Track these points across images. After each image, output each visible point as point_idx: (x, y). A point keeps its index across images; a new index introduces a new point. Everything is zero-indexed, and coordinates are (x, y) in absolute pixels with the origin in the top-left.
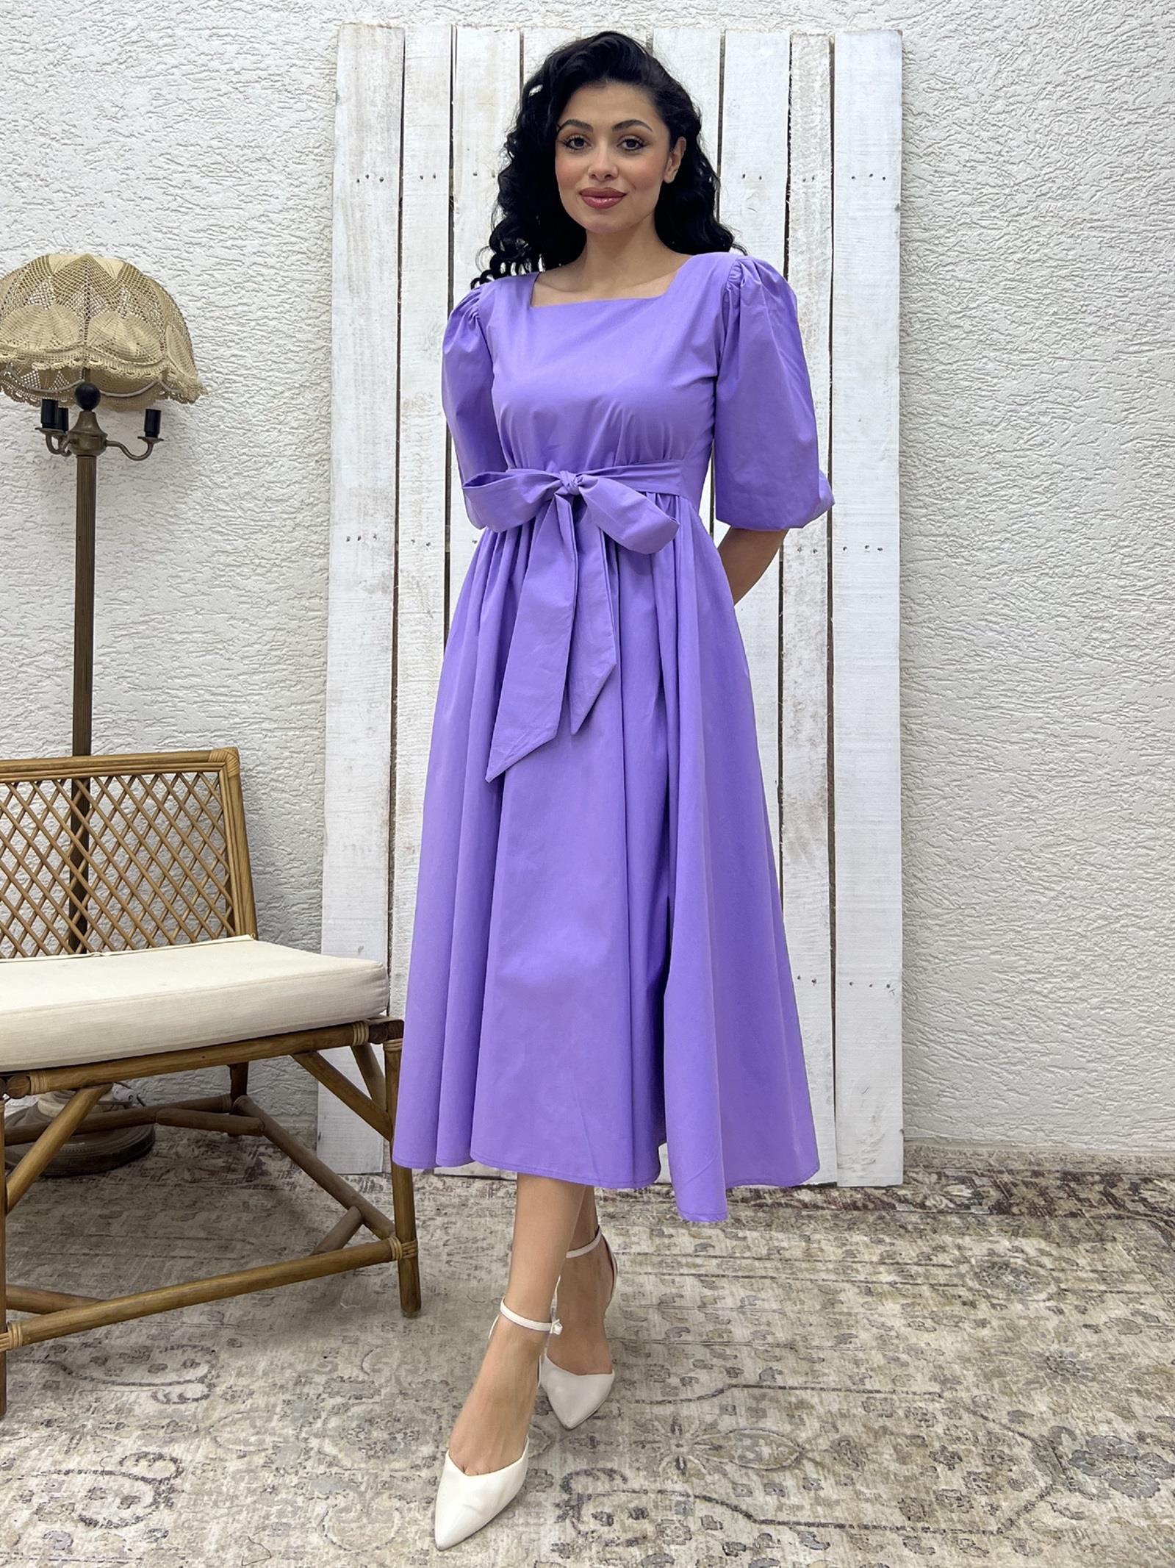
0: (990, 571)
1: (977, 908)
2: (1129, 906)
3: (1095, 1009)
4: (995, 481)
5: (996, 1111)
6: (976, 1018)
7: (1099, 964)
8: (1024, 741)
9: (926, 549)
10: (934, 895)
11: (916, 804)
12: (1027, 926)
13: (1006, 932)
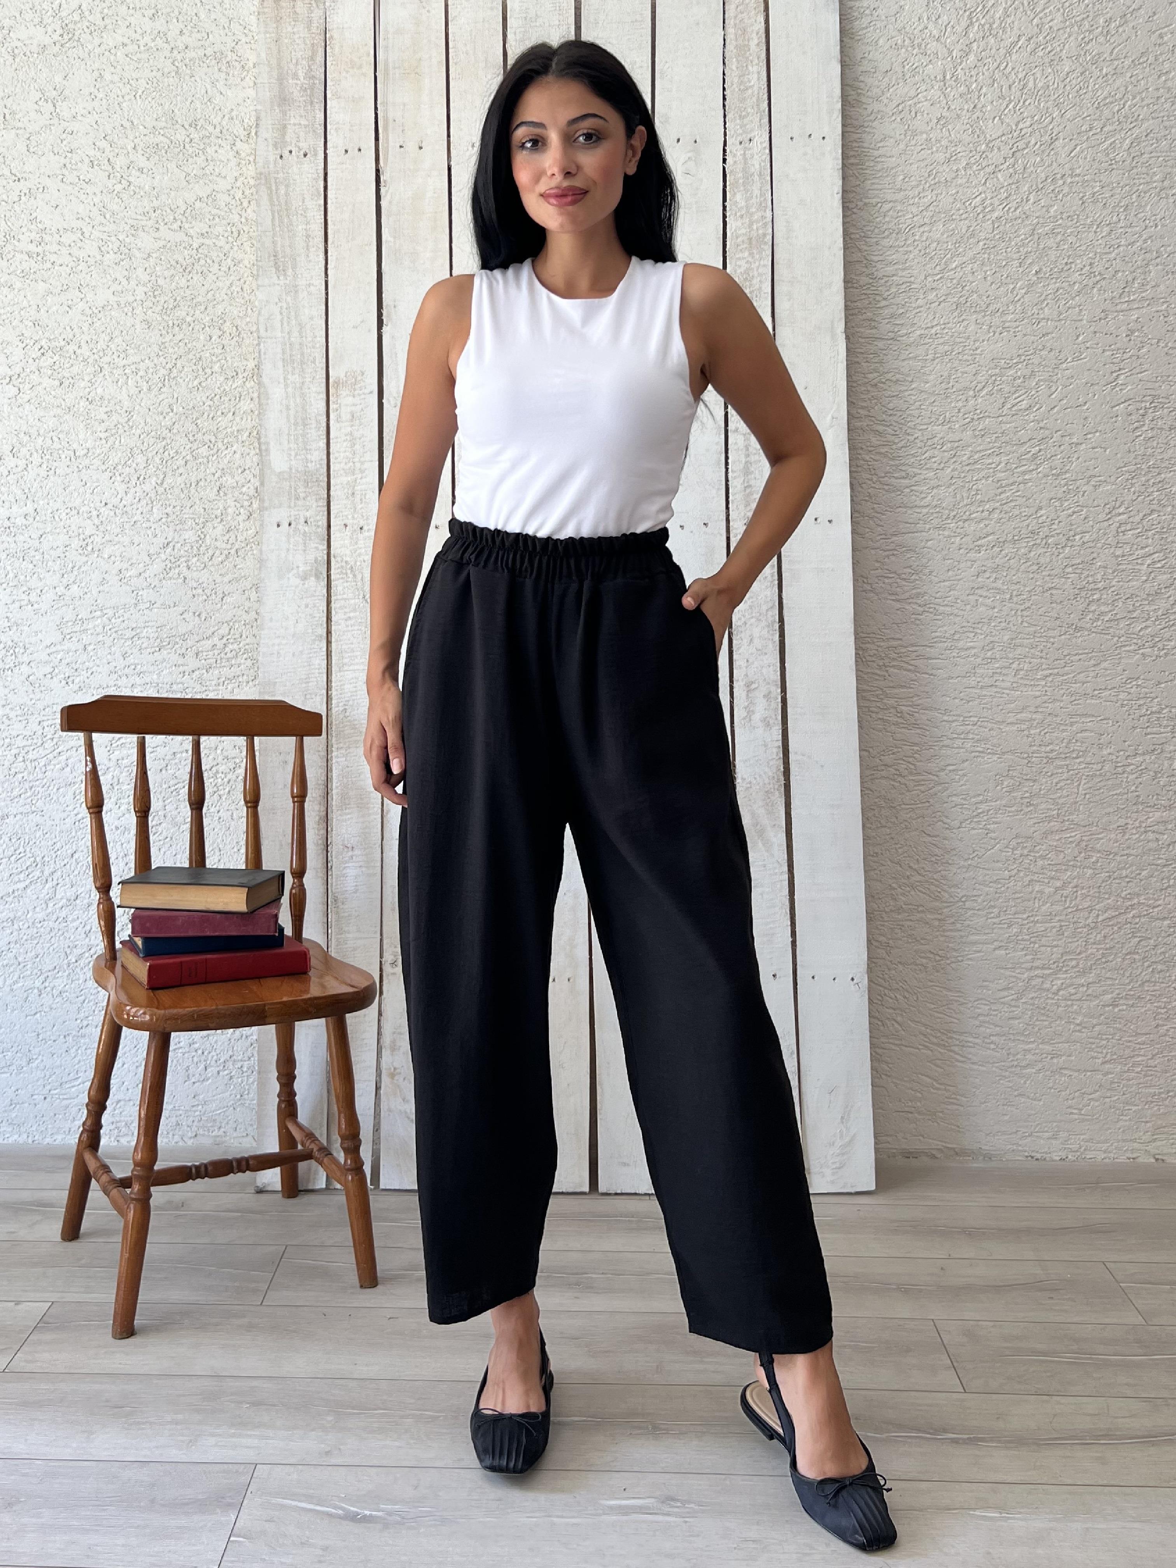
0: (979, 543)
1: (979, 900)
2: (1138, 895)
3: (1108, 1006)
4: (981, 448)
5: (1006, 1118)
6: (981, 1018)
7: (1110, 958)
8: (1022, 721)
9: (910, 521)
10: (932, 888)
11: (908, 791)
12: (1032, 919)
13: (1009, 927)
